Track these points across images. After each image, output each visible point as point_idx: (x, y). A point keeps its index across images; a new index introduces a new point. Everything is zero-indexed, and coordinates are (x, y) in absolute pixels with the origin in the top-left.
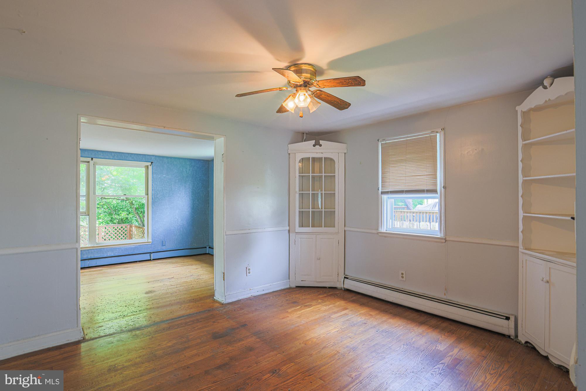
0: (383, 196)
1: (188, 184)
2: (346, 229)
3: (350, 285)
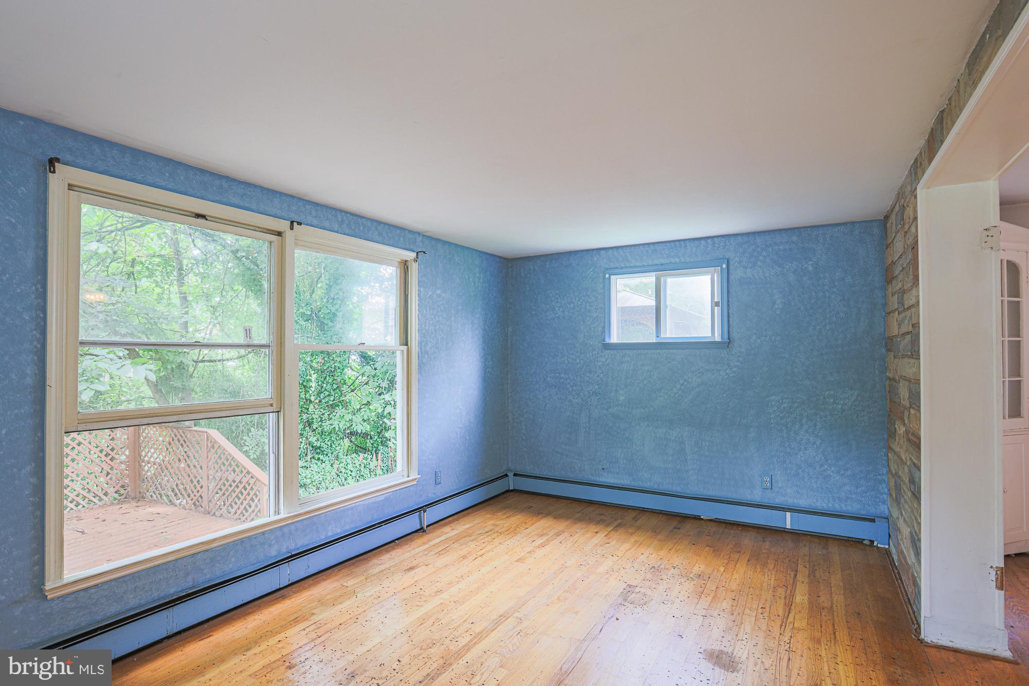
1: (477, 316)
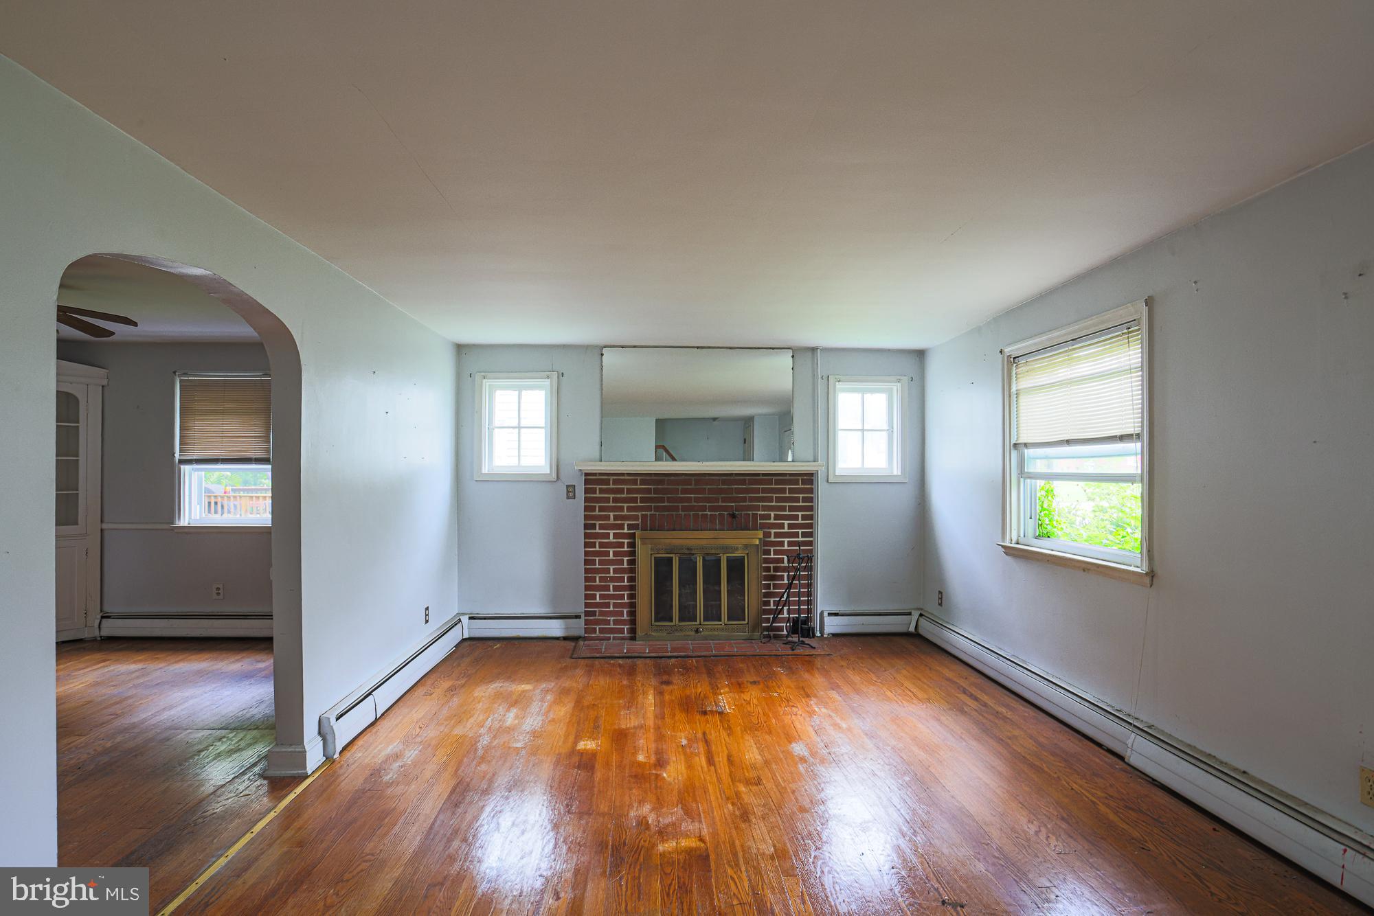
0: (182, 467)
2: (105, 526)
3: (112, 628)
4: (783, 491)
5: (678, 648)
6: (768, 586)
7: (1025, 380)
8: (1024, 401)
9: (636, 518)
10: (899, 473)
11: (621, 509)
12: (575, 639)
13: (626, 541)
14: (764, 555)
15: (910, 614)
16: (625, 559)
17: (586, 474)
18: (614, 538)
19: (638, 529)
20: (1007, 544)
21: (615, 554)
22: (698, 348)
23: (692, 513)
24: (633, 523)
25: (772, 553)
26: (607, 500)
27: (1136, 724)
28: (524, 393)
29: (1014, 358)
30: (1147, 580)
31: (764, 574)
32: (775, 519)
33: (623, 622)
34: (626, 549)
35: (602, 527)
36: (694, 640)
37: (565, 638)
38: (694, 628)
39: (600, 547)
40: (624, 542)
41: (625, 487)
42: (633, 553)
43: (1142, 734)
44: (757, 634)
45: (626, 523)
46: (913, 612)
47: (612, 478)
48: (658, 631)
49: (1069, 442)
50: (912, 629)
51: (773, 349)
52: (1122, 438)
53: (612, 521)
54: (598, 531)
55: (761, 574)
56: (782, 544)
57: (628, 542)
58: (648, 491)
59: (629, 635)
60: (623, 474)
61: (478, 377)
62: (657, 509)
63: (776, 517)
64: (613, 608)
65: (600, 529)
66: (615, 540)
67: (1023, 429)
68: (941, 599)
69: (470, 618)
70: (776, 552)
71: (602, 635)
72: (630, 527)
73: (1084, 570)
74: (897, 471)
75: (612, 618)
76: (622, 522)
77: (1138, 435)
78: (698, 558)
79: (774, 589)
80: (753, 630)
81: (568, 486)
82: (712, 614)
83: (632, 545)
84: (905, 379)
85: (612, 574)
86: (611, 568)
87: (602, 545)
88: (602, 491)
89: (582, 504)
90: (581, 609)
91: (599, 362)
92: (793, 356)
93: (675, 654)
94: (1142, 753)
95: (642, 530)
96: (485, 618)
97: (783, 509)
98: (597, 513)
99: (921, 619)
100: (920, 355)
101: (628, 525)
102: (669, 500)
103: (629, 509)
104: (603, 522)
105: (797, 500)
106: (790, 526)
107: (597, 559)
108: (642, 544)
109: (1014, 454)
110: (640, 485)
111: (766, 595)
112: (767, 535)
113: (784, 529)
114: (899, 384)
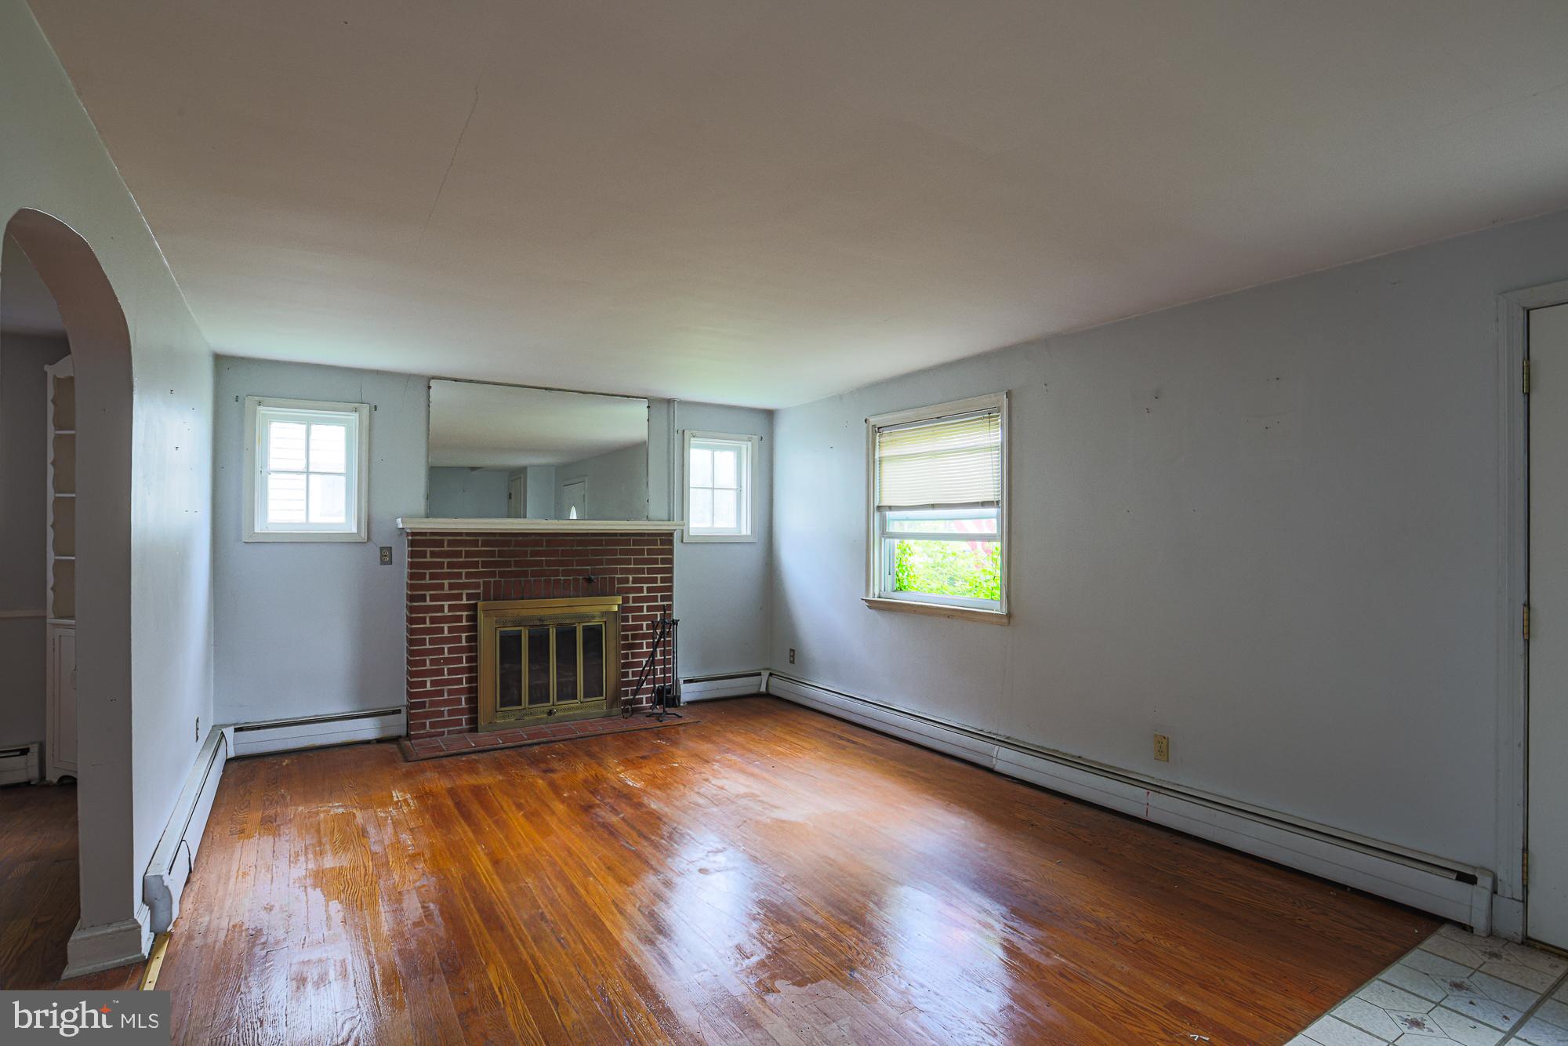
4: (642, 552)
5: (535, 734)
6: (626, 656)
7: (888, 448)
8: (886, 466)
9: (477, 586)
10: (749, 533)
11: (459, 576)
12: (395, 740)
13: (465, 613)
14: (623, 622)
15: (760, 674)
16: (464, 635)
17: (413, 534)
18: (449, 611)
19: (480, 599)
20: (870, 598)
21: (451, 630)
22: (546, 389)
23: (543, 578)
24: (474, 591)
25: (630, 620)
26: (441, 565)
27: (998, 738)
28: (314, 427)
29: (879, 428)
30: (1005, 620)
31: (622, 642)
32: (633, 583)
33: (461, 712)
34: (464, 623)
35: (433, 598)
36: (547, 723)
37: (379, 741)
38: (547, 709)
39: (431, 623)
40: (462, 615)
41: (464, 549)
42: (474, 628)
43: (1003, 744)
44: (616, 710)
45: (465, 592)
46: (763, 673)
47: (446, 538)
48: (504, 718)
49: (933, 506)
50: (763, 689)
51: (628, 397)
52: (984, 504)
53: (446, 591)
54: (428, 603)
55: (619, 643)
56: (641, 609)
57: (467, 615)
58: (492, 554)
59: (468, 727)
60: (460, 534)
61: (249, 402)
62: (502, 574)
63: (635, 581)
64: (448, 696)
65: (431, 601)
66: (450, 614)
67: (885, 494)
68: (793, 656)
69: (236, 730)
70: (635, 619)
71: (433, 731)
72: (469, 597)
73: (949, 617)
74: (746, 530)
75: (447, 708)
76: (460, 591)
77: (997, 502)
78: (551, 629)
79: (632, 659)
80: (611, 705)
81: (382, 549)
82: (567, 692)
83: (473, 618)
84: (756, 438)
85: (446, 655)
86: (446, 647)
87: (433, 620)
88: (433, 555)
89: (406, 571)
90: (404, 700)
91: (425, 397)
92: (648, 407)
93: (535, 741)
94: (1005, 759)
95: (483, 600)
96: (259, 728)
97: (642, 571)
98: (428, 581)
99: (771, 678)
100: (770, 415)
101: (467, 594)
102: (517, 564)
103: (468, 575)
104: (435, 592)
105: (655, 561)
106: (649, 590)
107: (427, 637)
108: (485, 616)
109: (877, 515)
110: (482, 547)
111: (625, 666)
112: (626, 600)
113: (643, 593)
114: (749, 444)
